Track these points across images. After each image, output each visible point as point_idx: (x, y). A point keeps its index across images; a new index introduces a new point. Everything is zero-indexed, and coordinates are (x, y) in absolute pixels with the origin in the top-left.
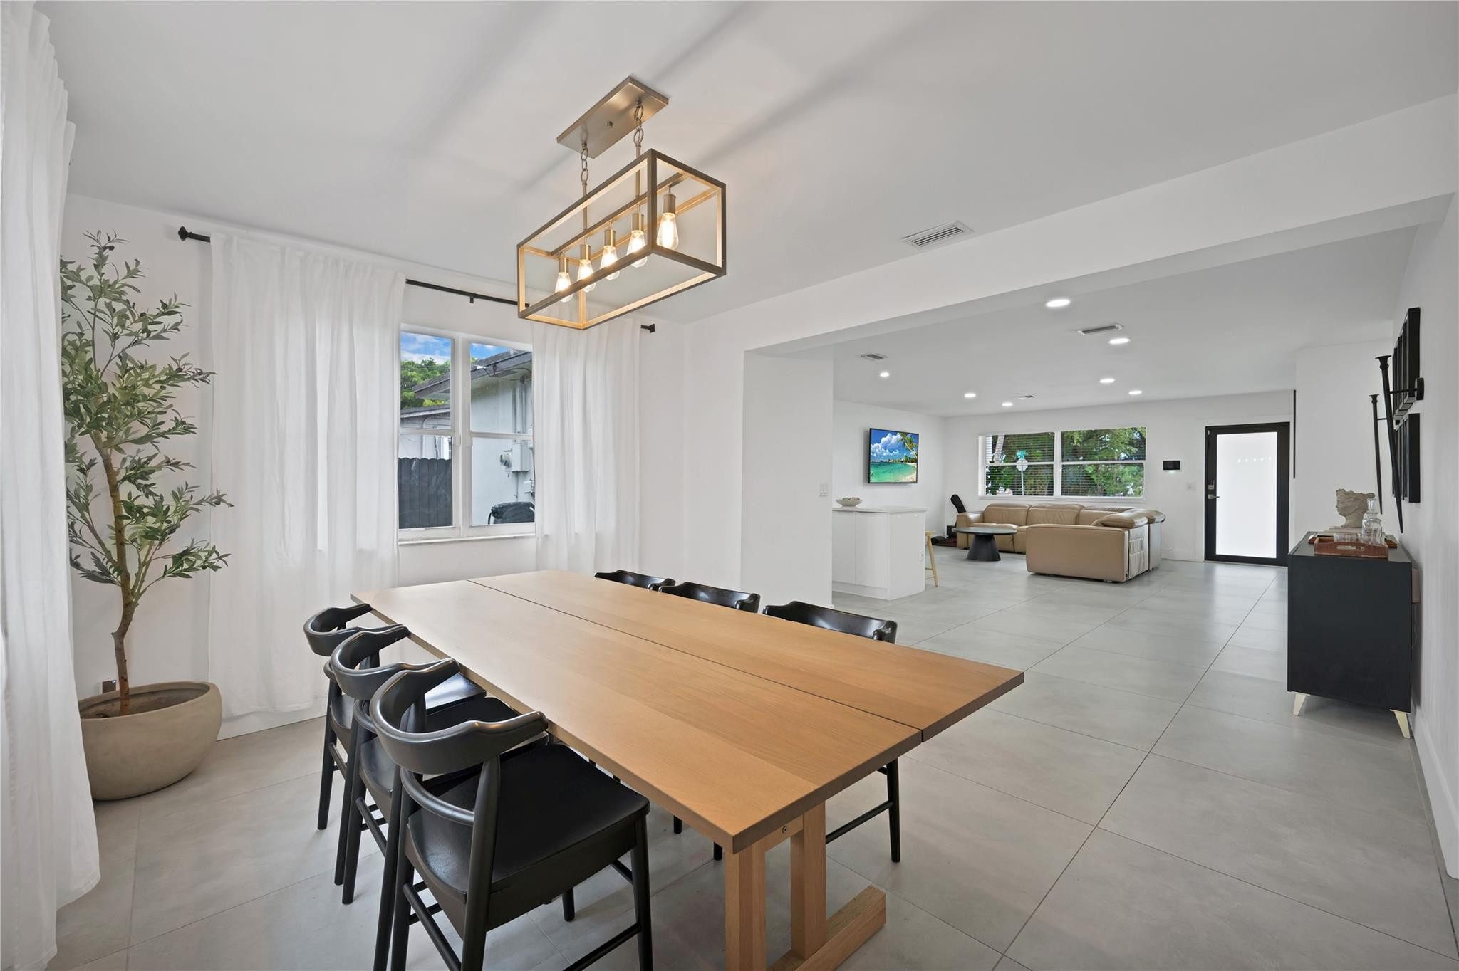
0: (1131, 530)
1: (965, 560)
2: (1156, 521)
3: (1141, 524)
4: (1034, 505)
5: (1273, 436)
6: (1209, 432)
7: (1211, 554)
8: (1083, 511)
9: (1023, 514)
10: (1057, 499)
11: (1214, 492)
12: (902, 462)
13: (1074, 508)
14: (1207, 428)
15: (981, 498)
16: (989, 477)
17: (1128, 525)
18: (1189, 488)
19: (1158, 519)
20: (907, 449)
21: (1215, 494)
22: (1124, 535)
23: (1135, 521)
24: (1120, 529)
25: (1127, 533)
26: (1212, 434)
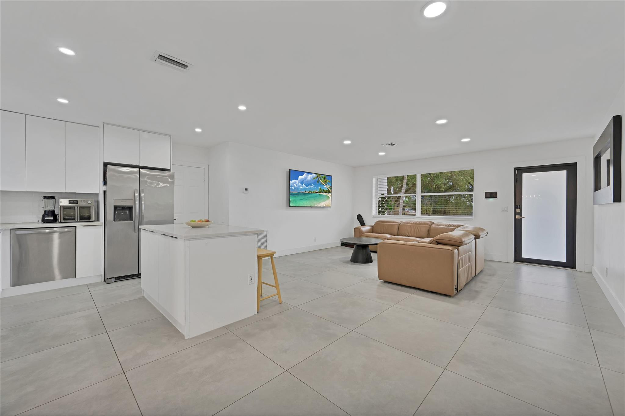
0: (460, 248)
1: (346, 262)
2: (481, 237)
3: (469, 241)
4: (403, 222)
5: (563, 174)
6: (517, 171)
7: (518, 258)
8: (433, 226)
9: (396, 227)
10: (418, 218)
11: (520, 214)
12: (317, 193)
13: (427, 224)
14: (516, 169)
15: (374, 217)
16: (380, 203)
17: (457, 244)
18: (503, 211)
19: (482, 234)
20: (321, 184)
21: (521, 215)
22: (453, 253)
23: (463, 240)
24: (450, 248)
25: (456, 251)
26: (519, 172)
